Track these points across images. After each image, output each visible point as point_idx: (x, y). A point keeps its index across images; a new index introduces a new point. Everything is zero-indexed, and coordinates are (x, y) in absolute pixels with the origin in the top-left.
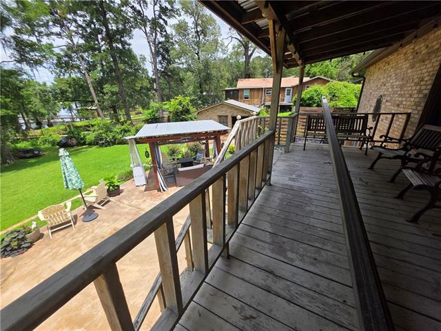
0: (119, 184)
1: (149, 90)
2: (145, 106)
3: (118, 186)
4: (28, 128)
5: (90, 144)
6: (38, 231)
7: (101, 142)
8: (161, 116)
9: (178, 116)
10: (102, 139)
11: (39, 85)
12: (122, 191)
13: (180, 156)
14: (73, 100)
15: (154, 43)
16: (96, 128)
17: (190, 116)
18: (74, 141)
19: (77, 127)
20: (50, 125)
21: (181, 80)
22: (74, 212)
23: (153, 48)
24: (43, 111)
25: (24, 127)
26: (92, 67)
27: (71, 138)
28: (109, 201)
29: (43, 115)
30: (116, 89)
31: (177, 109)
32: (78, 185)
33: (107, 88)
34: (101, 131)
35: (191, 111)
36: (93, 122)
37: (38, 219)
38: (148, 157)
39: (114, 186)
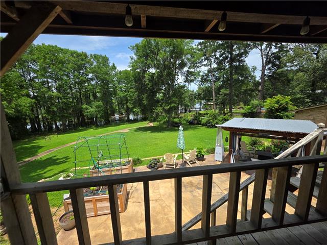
0: (204, 154)
1: (252, 91)
2: (246, 103)
3: (203, 155)
4: (181, 112)
5: (204, 125)
6: (162, 163)
7: (208, 125)
8: (259, 111)
9: (272, 113)
10: (209, 123)
11: (191, 91)
12: (205, 160)
13: (261, 149)
14: (203, 99)
15: (267, 55)
16: (208, 116)
17: (287, 114)
18: (196, 122)
19: (200, 114)
20: (190, 112)
21: (289, 81)
22: (178, 161)
23: (265, 60)
24: (189, 104)
25: (179, 112)
26: (218, 79)
27: (196, 119)
28: (195, 163)
29: (188, 106)
30: (227, 92)
31: (273, 107)
32: (182, 147)
33: (223, 91)
34: (210, 118)
35: (289, 109)
36: (208, 112)
37: (163, 158)
38: (227, 141)
39: (201, 154)
